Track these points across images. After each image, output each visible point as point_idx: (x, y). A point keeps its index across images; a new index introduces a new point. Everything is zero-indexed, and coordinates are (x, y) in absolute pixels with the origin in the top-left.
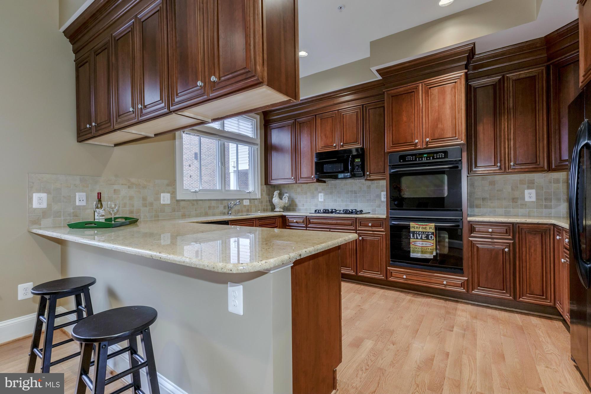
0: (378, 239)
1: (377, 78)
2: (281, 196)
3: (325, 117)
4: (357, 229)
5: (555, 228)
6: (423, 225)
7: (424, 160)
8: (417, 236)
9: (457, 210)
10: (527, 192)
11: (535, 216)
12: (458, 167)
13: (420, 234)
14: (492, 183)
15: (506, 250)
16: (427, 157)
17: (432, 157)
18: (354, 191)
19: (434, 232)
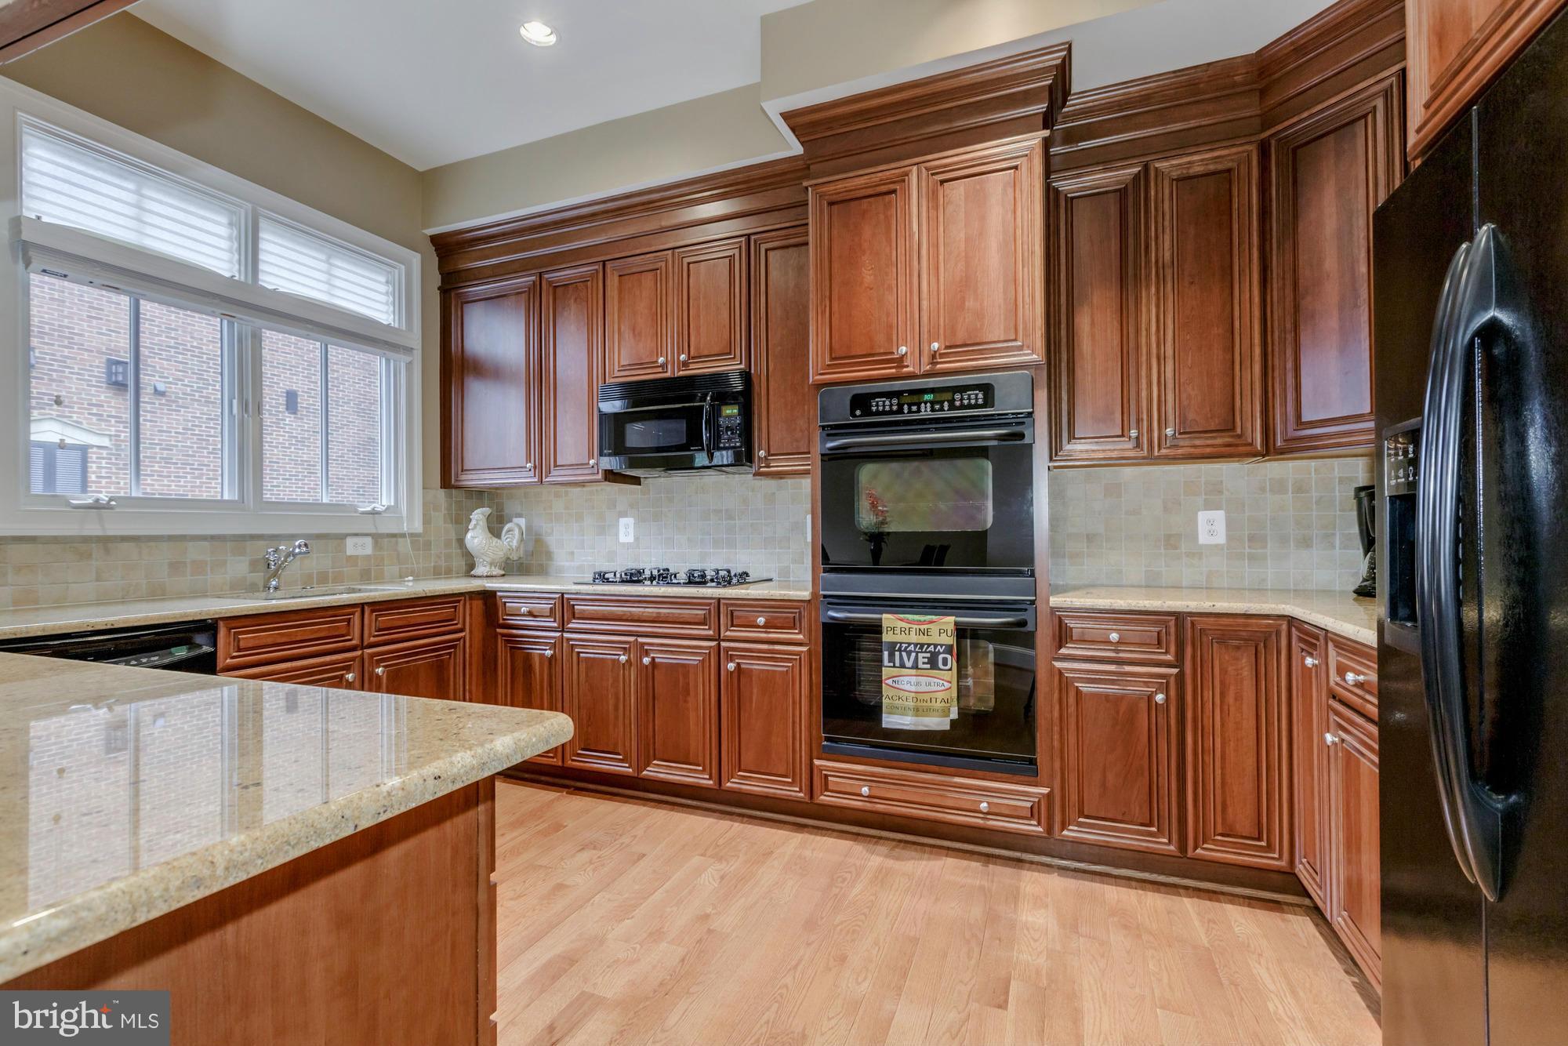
0: (785, 669)
1: (790, 148)
2: (495, 526)
3: (634, 270)
4: (722, 635)
5: (1293, 629)
6: (920, 622)
7: (926, 411)
8: (901, 657)
9: (1020, 573)
10: (1203, 516)
11: (1224, 589)
12: (1022, 436)
13: (911, 652)
14: (1114, 490)
15: (1160, 698)
16: (932, 403)
17: (948, 401)
18: (727, 510)
19: (952, 645)
